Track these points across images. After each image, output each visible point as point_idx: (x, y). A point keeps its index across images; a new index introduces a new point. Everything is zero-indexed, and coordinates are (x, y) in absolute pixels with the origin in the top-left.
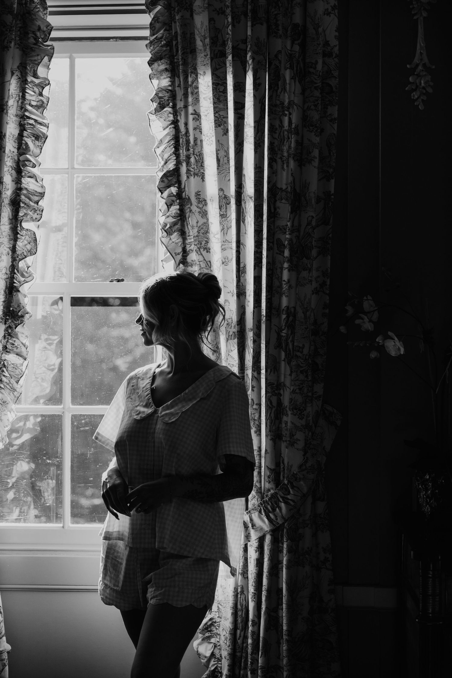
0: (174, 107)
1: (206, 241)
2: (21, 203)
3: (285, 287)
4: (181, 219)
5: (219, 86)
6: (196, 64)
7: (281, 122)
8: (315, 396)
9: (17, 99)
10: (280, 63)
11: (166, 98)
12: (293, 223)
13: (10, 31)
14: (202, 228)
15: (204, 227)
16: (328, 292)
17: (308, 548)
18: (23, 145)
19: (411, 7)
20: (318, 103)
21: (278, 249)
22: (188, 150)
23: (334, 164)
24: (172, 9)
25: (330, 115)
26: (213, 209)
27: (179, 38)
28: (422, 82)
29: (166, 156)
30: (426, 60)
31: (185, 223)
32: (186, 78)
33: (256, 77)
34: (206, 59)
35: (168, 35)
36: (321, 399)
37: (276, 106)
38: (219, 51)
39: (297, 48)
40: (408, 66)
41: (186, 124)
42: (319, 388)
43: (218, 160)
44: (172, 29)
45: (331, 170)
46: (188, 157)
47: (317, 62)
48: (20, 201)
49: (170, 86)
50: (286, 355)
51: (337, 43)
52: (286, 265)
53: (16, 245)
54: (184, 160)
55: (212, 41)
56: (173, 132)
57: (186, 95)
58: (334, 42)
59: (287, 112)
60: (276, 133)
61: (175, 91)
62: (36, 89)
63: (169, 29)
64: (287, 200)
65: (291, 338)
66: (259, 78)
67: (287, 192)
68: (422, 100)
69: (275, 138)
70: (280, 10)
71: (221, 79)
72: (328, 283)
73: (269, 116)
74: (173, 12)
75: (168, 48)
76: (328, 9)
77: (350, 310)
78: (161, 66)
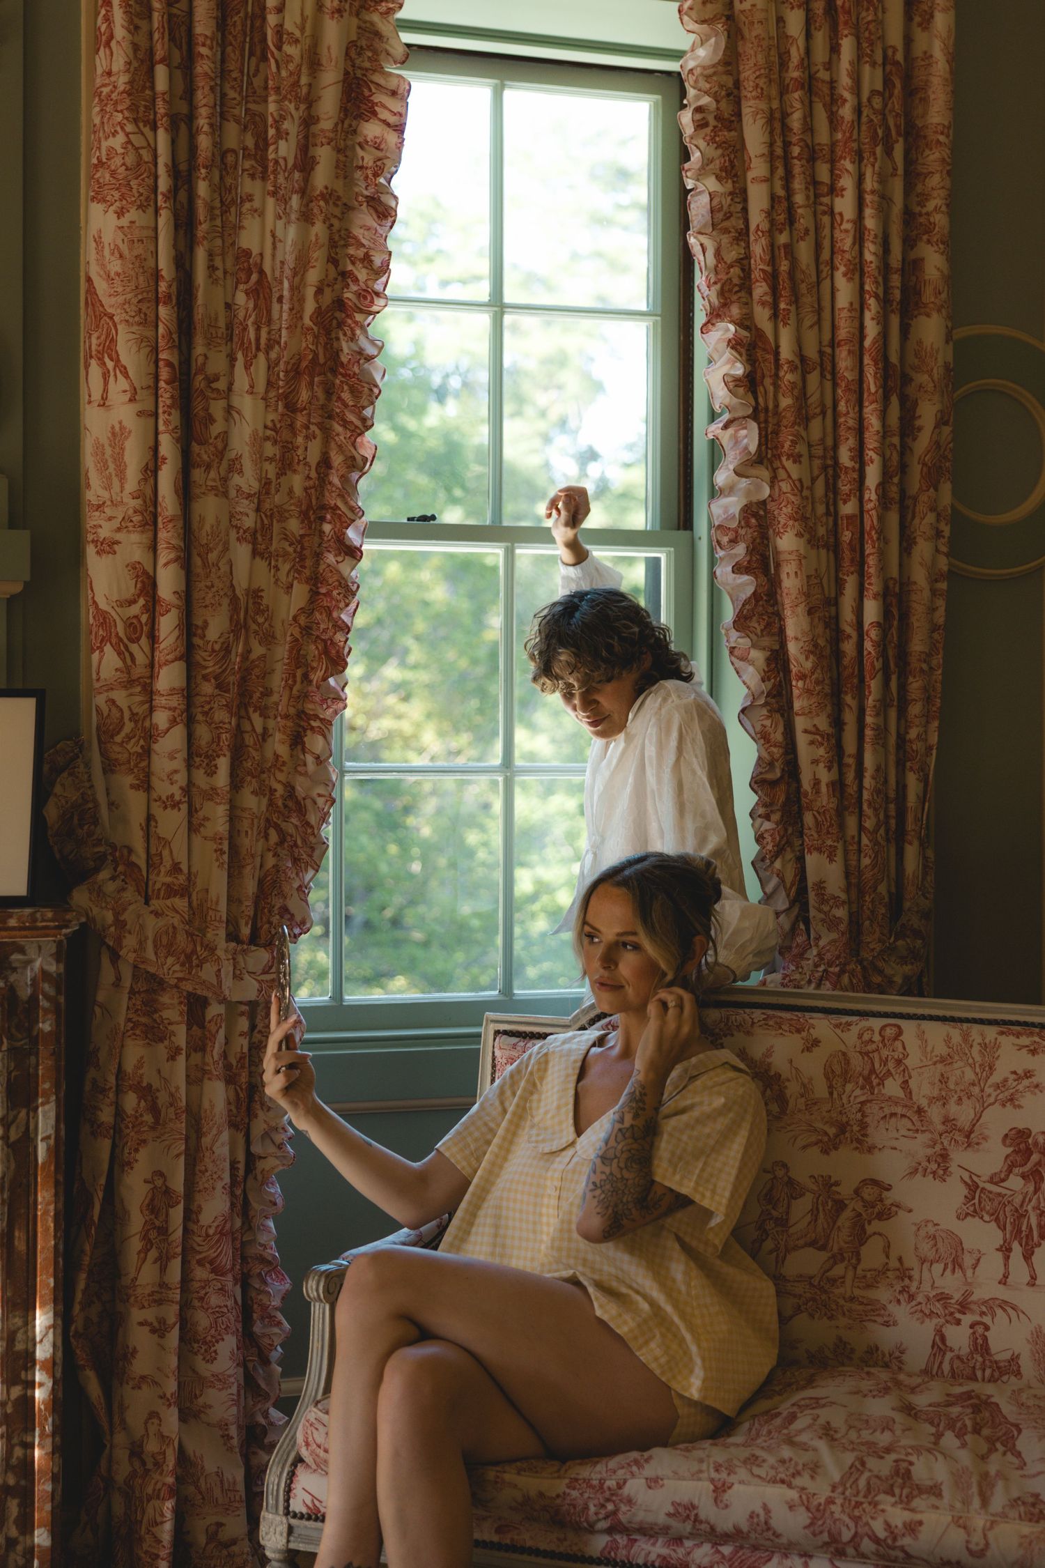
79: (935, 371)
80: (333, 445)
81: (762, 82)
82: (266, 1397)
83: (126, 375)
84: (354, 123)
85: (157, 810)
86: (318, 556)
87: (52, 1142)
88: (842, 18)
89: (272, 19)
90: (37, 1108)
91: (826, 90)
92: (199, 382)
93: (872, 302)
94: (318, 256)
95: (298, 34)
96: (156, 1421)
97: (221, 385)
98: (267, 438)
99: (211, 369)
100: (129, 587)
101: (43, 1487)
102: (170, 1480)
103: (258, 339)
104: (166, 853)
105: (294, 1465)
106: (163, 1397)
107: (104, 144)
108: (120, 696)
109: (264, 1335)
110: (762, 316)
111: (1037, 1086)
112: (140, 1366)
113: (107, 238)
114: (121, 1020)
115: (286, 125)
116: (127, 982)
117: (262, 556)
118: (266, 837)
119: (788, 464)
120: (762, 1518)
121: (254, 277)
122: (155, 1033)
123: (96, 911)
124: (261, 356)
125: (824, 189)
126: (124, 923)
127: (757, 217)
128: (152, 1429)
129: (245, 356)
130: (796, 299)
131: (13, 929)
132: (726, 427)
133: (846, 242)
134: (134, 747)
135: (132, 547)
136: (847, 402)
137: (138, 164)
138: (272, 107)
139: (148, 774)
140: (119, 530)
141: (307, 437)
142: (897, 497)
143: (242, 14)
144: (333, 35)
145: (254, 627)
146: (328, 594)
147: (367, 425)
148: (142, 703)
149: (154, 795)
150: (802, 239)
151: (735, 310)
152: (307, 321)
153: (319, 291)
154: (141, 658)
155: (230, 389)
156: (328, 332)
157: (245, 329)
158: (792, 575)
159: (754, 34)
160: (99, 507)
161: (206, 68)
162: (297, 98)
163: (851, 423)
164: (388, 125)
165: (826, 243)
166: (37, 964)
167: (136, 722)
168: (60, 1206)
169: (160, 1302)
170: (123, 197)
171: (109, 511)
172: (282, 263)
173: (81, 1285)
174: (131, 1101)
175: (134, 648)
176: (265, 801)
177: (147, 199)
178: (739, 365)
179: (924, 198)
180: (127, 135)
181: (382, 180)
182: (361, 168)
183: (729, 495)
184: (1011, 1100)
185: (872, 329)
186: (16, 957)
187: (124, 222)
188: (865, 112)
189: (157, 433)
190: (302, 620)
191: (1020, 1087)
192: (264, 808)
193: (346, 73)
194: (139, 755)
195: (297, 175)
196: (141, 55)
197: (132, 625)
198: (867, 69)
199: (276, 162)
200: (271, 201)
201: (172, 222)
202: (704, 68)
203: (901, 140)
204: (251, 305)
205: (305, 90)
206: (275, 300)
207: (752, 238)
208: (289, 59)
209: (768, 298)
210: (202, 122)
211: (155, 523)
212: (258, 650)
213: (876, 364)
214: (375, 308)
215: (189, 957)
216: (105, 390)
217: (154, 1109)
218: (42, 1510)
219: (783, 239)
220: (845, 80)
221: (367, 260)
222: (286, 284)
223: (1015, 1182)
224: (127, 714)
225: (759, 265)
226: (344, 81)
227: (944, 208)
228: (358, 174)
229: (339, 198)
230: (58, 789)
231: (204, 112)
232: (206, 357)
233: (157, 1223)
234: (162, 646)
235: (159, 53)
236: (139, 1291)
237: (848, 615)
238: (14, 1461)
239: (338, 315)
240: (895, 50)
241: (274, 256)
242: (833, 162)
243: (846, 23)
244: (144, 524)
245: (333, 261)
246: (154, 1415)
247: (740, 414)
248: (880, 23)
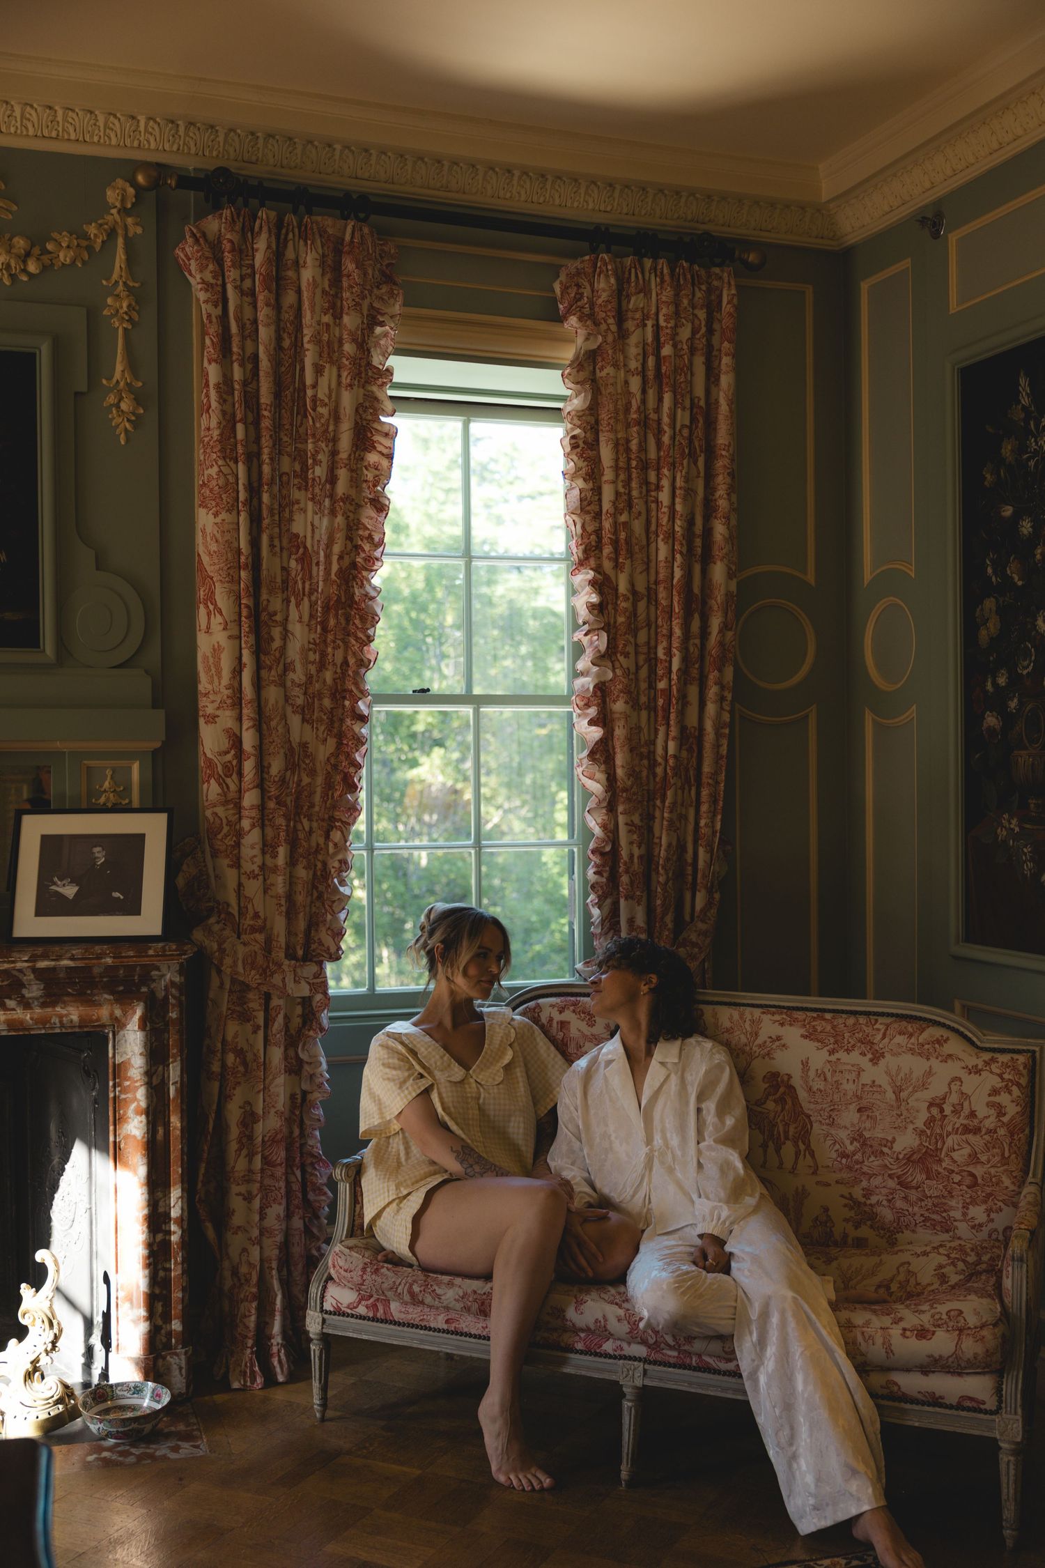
79: (719, 598)
80: (350, 652)
81: (612, 421)
82: (318, 1239)
83: (221, 613)
84: (362, 454)
85: (244, 879)
86: (342, 721)
87: (179, 1085)
88: (665, 381)
89: (309, 393)
90: (168, 1065)
91: (655, 425)
92: (264, 616)
93: (678, 556)
94: (340, 537)
95: (326, 400)
96: (246, 1254)
97: (278, 618)
98: (310, 650)
99: (271, 609)
100: (225, 743)
101: (177, 1295)
102: (254, 1290)
103: (304, 589)
104: (250, 906)
105: (326, 1282)
106: (250, 1239)
107: (206, 472)
108: (220, 810)
109: (315, 1201)
110: (608, 565)
111: (784, 1046)
112: (237, 1220)
113: (209, 530)
114: (224, 1009)
115: (320, 457)
116: (227, 986)
117: (308, 722)
118: (312, 895)
119: (621, 658)
120: (603, 1323)
121: (301, 550)
122: (245, 1017)
123: (207, 942)
124: (306, 599)
125: (653, 487)
126: (225, 950)
127: (606, 505)
128: (244, 1259)
129: (296, 599)
130: (631, 555)
131: (152, 956)
132: (586, 635)
133: (664, 520)
134: (230, 841)
135: (227, 718)
136: (663, 618)
137: (227, 485)
138: (310, 446)
139: (239, 858)
140: (218, 708)
141: (334, 648)
142: (697, 676)
143: (291, 389)
144: (347, 400)
145: (304, 766)
146: (347, 745)
147: (370, 639)
148: (234, 814)
149: (242, 871)
150: (637, 518)
151: (592, 562)
152: (333, 577)
153: (341, 558)
154: (233, 787)
155: (286, 619)
156: (347, 583)
157: (296, 582)
158: (621, 727)
159: (608, 391)
160: (206, 695)
161: (267, 424)
162: (327, 440)
163: (665, 632)
164: (383, 454)
165: (654, 521)
166: (168, 976)
167: (231, 826)
168: (184, 1124)
169: (248, 1181)
170: (217, 505)
171: (212, 697)
172: (319, 541)
173: (202, 1170)
174: (231, 1059)
175: (228, 780)
176: (311, 873)
177: (232, 505)
178: (594, 595)
179: (714, 490)
180: (219, 467)
181: (379, 488)
182: (366, 481)
183: (586, 676)
184: (768, 1054)
185: (678, 573)
186: (154, 973)
187: (218, 520)
188: (677, 438)
189: (241, 649)
190: (332, 761)
191: (774, 1047)
192: (311, 877)
193: (356, 423)
194: (233, 846)
195: (328, 486)
196: (228, 417)
197: (227, 767)
198: (679, 411)
199: (314, 480)
200: (310, 504)
201: (248, 521)
202: (578, 411)
203: (703, 455)
204: (300, 568)
205: (332, 434)
206: (314, 565)
207: (603, 518)
208: (322, 415)
209: (613, 555)
210: (265, 457)
211: (241, 704)
212: (306, 780)
213: (679, 595)
214: (375, 568)
215: (264, 971)
216: (209, 623)
217: (245, 1063)
218: (177, 1308)
219: (623, 518)
220: (666, 419)
221: (370, 538)
222: (322, 553)
223: (770, 1105)
224: (225, 821)
225: (607, 535)
226: (355, 428)
227: (725, 496)
228: (364, 485)
229: (353, 500)
230: (185, 867)
231: (266, 451)
232: (268, 601)
233: (247, 1133)
234: (246, 779)
235: (239, 416)
236: (236, 1174)
237: (660, 751)
238: (159, 1279)
239: (353, 572)
240: (699, 399)
241: (313, 537)
242: (658, 469)
243: (667, 384)
244: (233, 705)
245: (349, 538)
246: (245, 1250)
247: (596, 627)
248: (691, 383)
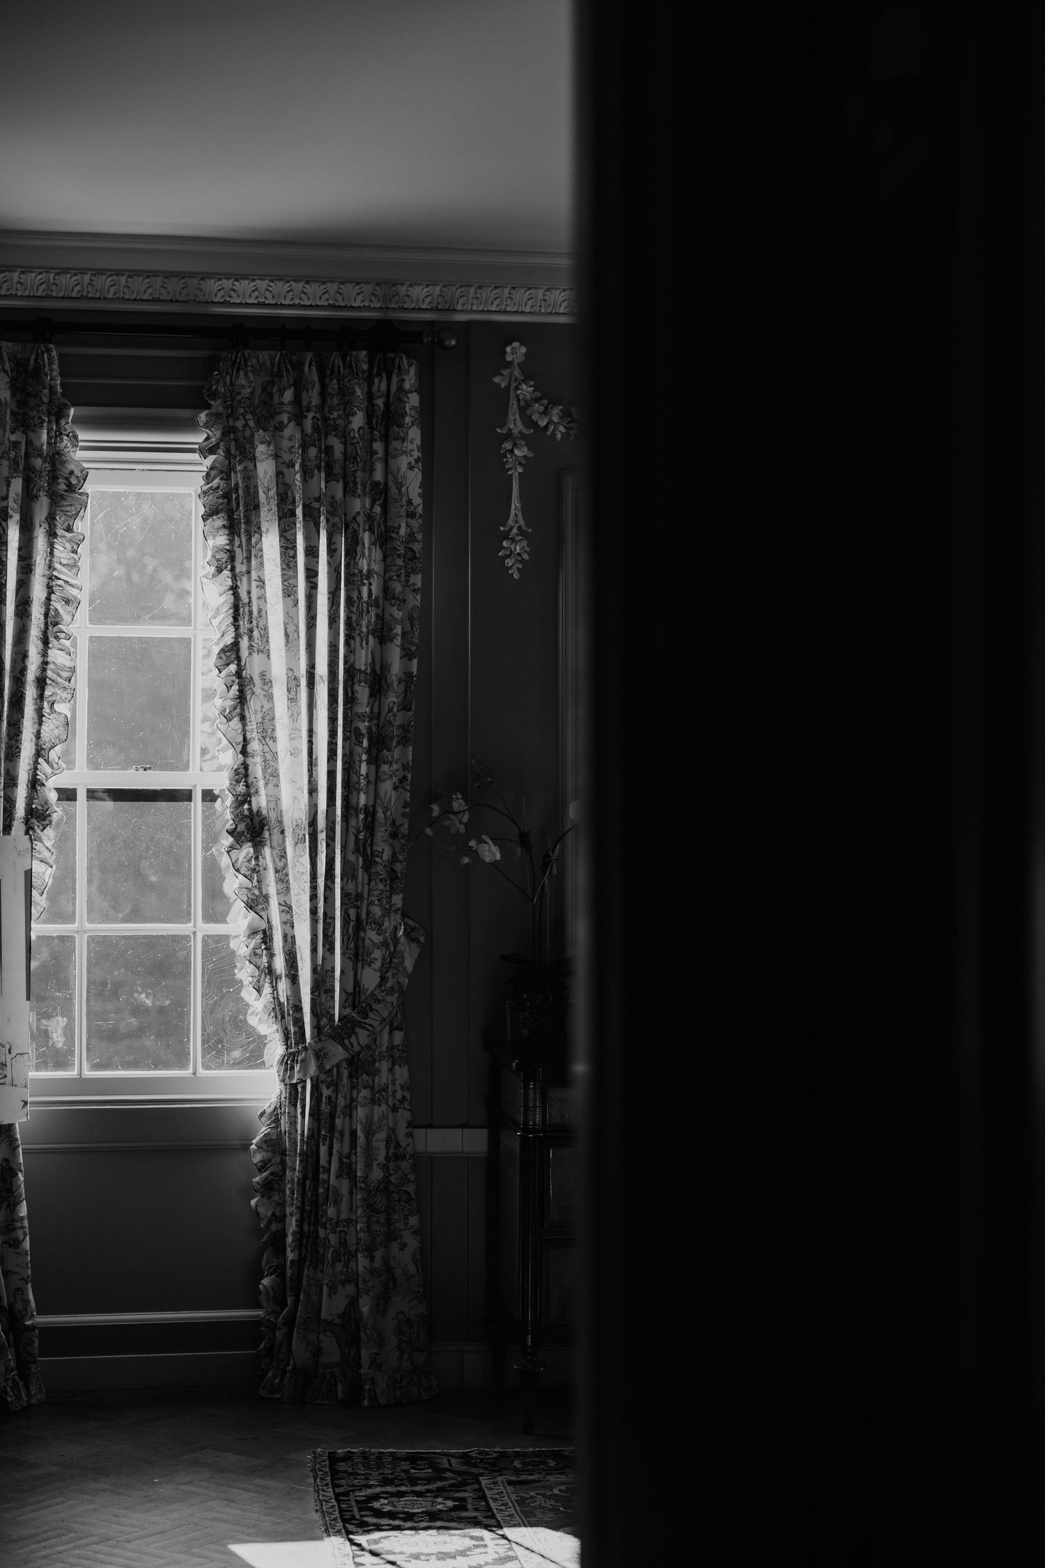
0: (233, 569)
1: (272, 729)
2: (47, 679)
3: (363, 782)
4: (240, 701)
5: (289, 550)
6: (260, 522)
7: (360, 592)
8: (393, 909)
9: (45, 556)
10: (359, 526)
11: (224, 560)
12: (372, 709)
13: (39, 477)
14: (268, 714)
15: (270, 713)
16: (409, 788)
17: (385, 1084)
18: (51, 611)
19: (505, 460)
20: (401, 573)
21: (356, 740)
22: (251, 622)
23: (417, 641)
24: (232, 457)
25: (413, 584)
26: (280, 692)
27: (241, 492)
28: (518, 548)
29: (223, 628)
30: (522, 522)
31: (246, 706)
32: (249, 540)
33: (331, 542)
34: (270, 514)
35: (225, 485)
36: (400, 912)
37: (354, 575)
38: (289, 509)
39: (378, 509)
40: (501, 528)
41: (249, 593)
42: (398, 900)
43: (287, 635)
44: (231, 479)
45: (414, 648)
46: (251, 631)
47: (399, 527)
48: (47, 677)
49: (227, 545)
50: (364, 861)
51: (421, 501)
52: (364, 757)
53: (40, 730)
54: (245, 633)
55: (280, 498)
56: (231, 599)
57: (249, 559)
58: (417, 501)
59: (365, 581)
60: (353, 606)
61: (234, 551)
62: (68, 546)
63: (227, 478)
64: (366, 683)
65: (369, 841)
66: (334, 543)
67: (366, 674)
68: (518, 568)
69: (353, 612)
70: (358, 466)
71: (291, 542)
72: (409, 778)
73: (345, 585)
74: (232, 461)
75: (226, 500)
76: (411, 463)
77: (436, 809)
78: (219, 521)
